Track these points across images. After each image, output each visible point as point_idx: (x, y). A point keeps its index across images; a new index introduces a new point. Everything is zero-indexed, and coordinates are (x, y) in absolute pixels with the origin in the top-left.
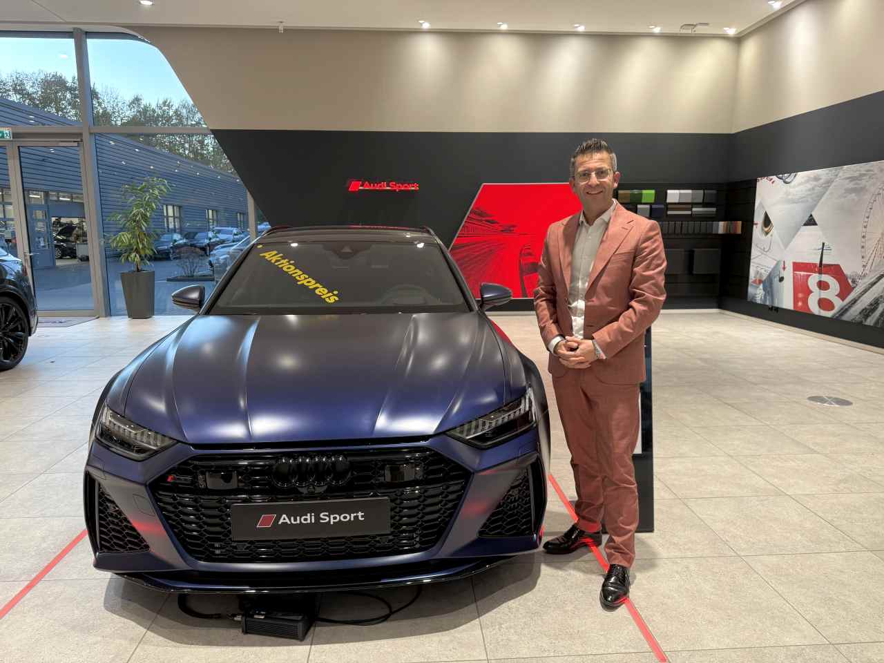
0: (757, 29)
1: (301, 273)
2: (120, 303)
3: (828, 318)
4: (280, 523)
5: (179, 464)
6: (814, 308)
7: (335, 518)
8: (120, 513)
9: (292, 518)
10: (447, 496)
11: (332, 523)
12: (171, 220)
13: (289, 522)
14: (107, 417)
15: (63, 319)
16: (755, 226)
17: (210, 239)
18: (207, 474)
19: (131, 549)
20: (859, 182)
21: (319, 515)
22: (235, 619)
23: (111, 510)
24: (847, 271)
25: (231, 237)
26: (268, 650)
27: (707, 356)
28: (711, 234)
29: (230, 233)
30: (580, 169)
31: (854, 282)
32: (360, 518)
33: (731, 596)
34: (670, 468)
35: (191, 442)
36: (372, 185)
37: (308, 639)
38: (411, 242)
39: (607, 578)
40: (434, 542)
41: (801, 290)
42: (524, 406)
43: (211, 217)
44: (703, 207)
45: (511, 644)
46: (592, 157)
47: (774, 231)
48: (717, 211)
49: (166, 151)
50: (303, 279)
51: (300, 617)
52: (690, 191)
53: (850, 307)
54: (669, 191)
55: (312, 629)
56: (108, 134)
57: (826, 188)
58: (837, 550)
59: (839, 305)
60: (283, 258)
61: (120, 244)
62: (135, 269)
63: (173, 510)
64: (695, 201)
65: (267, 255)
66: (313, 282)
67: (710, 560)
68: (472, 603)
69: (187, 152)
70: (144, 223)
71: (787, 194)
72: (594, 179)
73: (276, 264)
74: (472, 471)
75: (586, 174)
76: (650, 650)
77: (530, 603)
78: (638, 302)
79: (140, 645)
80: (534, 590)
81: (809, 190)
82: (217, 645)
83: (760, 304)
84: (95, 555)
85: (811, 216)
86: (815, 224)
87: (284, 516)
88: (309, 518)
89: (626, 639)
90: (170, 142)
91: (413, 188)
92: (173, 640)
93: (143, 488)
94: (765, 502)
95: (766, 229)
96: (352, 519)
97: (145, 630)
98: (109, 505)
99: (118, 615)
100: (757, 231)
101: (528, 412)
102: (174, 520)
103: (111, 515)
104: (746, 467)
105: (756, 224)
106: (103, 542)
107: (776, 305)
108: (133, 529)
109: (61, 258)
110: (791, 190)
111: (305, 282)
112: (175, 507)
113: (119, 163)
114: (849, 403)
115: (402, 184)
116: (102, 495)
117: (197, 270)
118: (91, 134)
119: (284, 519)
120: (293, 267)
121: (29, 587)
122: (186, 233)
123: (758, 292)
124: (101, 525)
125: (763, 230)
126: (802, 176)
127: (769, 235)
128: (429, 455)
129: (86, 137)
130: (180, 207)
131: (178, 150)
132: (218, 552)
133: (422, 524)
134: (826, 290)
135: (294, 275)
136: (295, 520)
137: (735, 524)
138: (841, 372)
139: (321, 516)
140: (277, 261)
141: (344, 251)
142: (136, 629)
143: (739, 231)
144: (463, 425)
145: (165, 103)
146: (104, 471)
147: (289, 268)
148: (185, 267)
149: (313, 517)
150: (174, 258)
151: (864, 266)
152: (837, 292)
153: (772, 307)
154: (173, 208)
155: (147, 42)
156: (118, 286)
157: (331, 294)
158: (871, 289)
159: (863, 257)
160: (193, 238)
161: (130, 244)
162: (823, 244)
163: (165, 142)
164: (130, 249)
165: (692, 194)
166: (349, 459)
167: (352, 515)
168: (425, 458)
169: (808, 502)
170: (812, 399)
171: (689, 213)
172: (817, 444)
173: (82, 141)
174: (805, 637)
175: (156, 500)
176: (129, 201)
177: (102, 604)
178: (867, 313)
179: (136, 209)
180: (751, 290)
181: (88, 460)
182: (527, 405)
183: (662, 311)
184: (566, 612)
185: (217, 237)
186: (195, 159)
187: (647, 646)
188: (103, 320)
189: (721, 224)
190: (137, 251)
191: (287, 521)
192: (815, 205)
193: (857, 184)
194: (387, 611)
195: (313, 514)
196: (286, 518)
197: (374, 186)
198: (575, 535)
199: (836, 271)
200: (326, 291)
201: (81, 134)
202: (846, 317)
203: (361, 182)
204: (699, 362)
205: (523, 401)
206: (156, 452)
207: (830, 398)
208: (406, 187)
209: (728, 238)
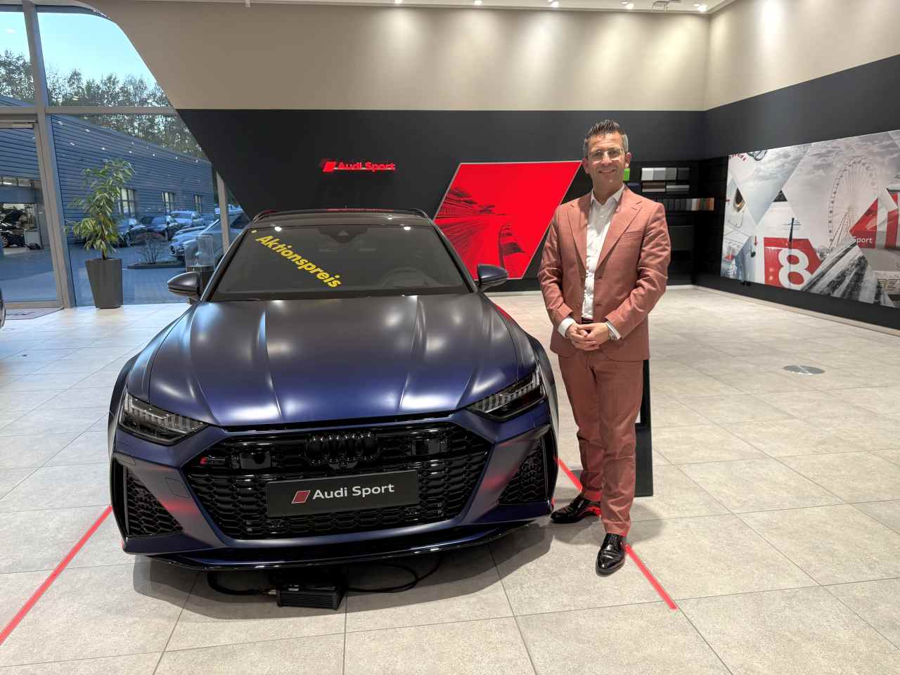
0: (725, 7)
1: (300, 257)
2: (87, 292)
3: (798, 291)
4: (314, 498)
5: (211, 447)
6: (785, 282)
7: (367, 491)
8: (150, 496)
9: (326, 493)
10: (470, 467)
11: (364, 496)
12: (125, 204)
13: (323, 497)
14: (129, 404)
15: (26, 311)
16: (727, 203)
17: (168, 223)
18: (240, 455)
19: (162, 531)
20: (826, 158)
21: (352, 488)
22: (270, 593)
23: (141, 494)
24: (816, 245)
25: (190, 221)
26: (306, 619)
27: (685, 331)
28: (684, 211)
29: (188, 216)
30: (594, 149)
31: (822, 255)
32: (390, 490)
33: (729, 549)
34: (662, 437)
35: (222, 425)
36: (347, 165)
37: (342, 608)
38: (396, 225)
39: (604, 547)
40: (459, 510)
41: (772, 264)
42: (535, 382)
43: (167, 201)
44: (677, 184)
45: (534, 601)
46: (605, 137)
47: (746, 208)
48: (690, 189)
49: (114, 131)
50: (303, 264)
51: (333, 588)
52: (664, 169)
53: (818, 280)
54: (644, 169)
55: (344, 599)
56: (59, 114)
57: (795, 165)
58: (820, 504)
59: (808, 279)
60: (280, 243)
61: (84, 231)
62: (101, 257)
63: (208, 491)
64: (669, 179)
65: (263, 240)
66: (314, 266)
67: (707, 518)
68: (493, 567)
69: (136, 131)
70: (109, 209)
71: (758, 170)
72: (607, 159)
73: (274, 249)
74: (492, 442)
75: (599, 154)
76: (661, 599)
77: (546, 565)
78: (645, 281)
79: (179, 623)
80: (548, 553)
81: (779, 167)
82: (254, 618)
83: (732, 280)
84: (125, 539)
85: (781, 192)
86: (785, 200)
87: (318, 491)
88: (342, 493)
89: (638, 591)
90: (117, 121)
91: (389, 169)
92: (210, 616)
93: (177, 471)
94: (753, 465)
95: (738, 206)
96: (383, 491)
97: (181, 609)
98: (138, 489)
99: (151, 596)
100: (729, 208)
101: (539, 386)
102: (208, 501)
103: (141, 500)
104: (732, 434)
105: (729, 201)
106: (132, 527)
107: (748, 279)
108: (165, 512)
109: (7, 246)
110: (762, 167)
111: (305, 267)
112: (210, 488)
113: (67, 144)
114: (822, 372)
115: (378, 164)
116: (130, 480)
117: (159, 257)
118: (47, 114)
119: (318, 494)
120: (291, 252)
121: (54, 576)
122: (142, 217)
123: (731, 267)
124: (130, 510)
125: (734, 206)
126: (772, 153)
127: (741, 211)
128: (453, 430)
129: (41, 118)
130: (134, 191)
131: (127, 129)
132: (250, 529)
133: (448, 494)
134: (796, 264)
135: (293, 260)
136: (329, 495)
137: (727, 485)
138: (811, 342)
139: (354, 489)
140: (274, 246)
141: (341, 234)
142: (171, 609)
143: (712, 208)
144: (481, 400)
145: (110, 78)
146: (134, 457)
147: (287, 253)
148: (146, 254)
149: (346, 491)
150: (131, 245)
151: (832, 240)
152: (806, 266)
153: (745, 282)
154: (127, 192)
155: (104, 17)
156: (83, 274)
157: (332, 278)
158: (838, 262)
159: (830, 231)
160: (150, 222)
161: (95, 231)
162: (793, 219)
163: (112, 121)
164: (95, 236)
165: (667, 171)
166: (378, 435)
167: (383, 488)
168: (448, 433)
169: (790, 463)
170: (787, 368)
171: (663, 190)
172: (794, 410)
173: (37, 122)
174: (798, 581)
175: (190, 482)
176: (92, 186)
177: (133, 587)
178: (834, 285)
179: (100, 193)
180: (724, 265)
181: (114, 448)
182: (538, 380)
183: (668, 287)
184: (580, 570)
185: (175, 221)
186: (145, 139)
187: (658, 597)
188: (68, 311)
189: (695, 201)
190: (103, 238)
191: (321, 496)
192: (785, 182)
193: (824, 160)
194: (413, 579)
195: (346, 488)
196: (321, 494)
197: (349, 166)
198: (580, 505)
199: (805, 245)
200: (328, 275)
201: (36, 115)
202: (815, 290)
203: (335, 163)
204: (678, 337)
205: (534, 376)
206: (186, 437)
207: (804, 367)
208: (382, 167)
209: (701, 214)
